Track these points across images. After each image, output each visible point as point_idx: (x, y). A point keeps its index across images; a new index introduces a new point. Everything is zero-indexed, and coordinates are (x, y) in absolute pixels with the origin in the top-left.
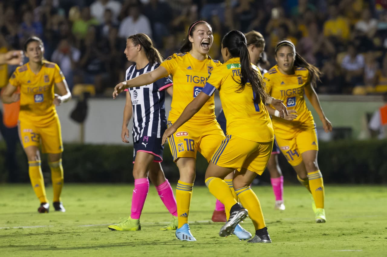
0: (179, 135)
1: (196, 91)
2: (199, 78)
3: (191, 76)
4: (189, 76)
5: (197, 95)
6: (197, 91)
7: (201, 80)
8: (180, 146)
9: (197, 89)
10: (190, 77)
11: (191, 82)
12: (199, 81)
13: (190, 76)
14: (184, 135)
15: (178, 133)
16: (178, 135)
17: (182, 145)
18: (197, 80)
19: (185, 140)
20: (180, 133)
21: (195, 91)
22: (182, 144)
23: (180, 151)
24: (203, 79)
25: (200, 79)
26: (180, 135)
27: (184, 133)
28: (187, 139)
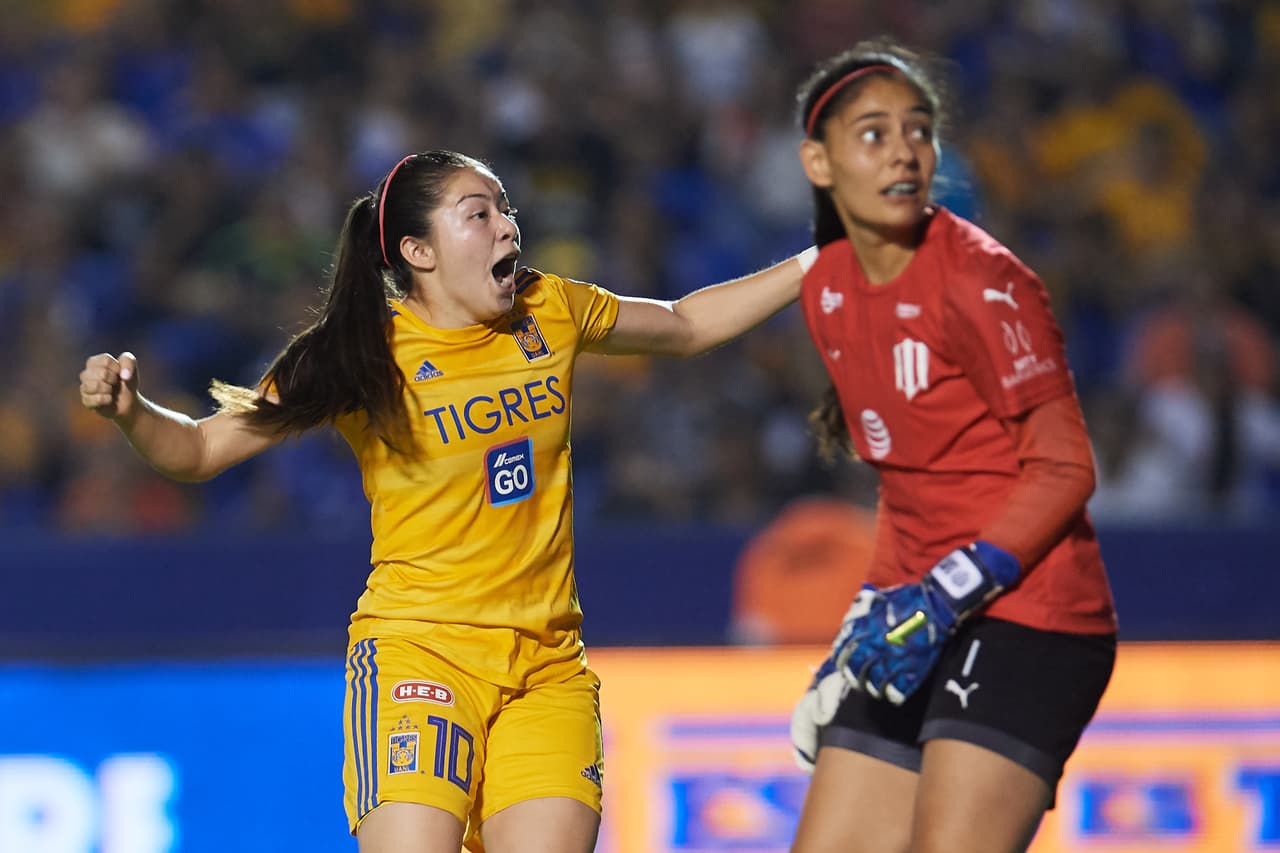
0: (406, 696)
1: (500, 469)
2: (491, 400)
3: (451, 407)
4: (443, 409)
5: (505, 487)
6: (504, 467)
7: (507, 407)
8: (403, 745)
9: (501, 460)
10: (446, 417)
11: (462, 436)
12: (498, 414)
13: (448, 409)
14: (433, 697)
15: (406, 686)
16: (402, 692)
17: (410, 744)
18: (489, 416)
19: (431, 720)
20: (415, 686)
21: (492, 472)
22: (413, 738)
23: (393, 769)
24: (511, 399)
25: (498, 406)
26: (414, 695)
27: (433, 688)
28: (446, 722)
